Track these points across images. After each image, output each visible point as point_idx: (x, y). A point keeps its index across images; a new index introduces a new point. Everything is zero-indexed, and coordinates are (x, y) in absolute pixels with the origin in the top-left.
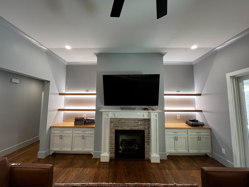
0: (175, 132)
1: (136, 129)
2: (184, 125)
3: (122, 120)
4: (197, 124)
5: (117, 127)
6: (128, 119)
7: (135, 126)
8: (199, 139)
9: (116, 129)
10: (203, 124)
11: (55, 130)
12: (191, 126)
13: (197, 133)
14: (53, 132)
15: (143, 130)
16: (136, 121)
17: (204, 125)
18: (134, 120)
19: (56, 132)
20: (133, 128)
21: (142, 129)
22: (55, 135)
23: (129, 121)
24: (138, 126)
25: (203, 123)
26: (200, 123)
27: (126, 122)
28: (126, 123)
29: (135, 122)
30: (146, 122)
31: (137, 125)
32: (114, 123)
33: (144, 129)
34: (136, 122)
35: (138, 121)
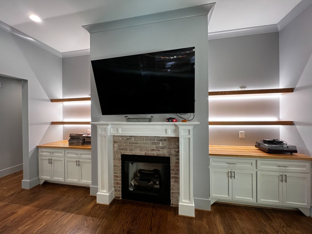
0: (228, 163)
1: (155, 155)
2: (252, 150)
3: (131, 139)
4: (281, 148)
5: (123, 149)
6: (142, 136)
7: (153, 150)
8: (283, 178)
9: (123, 153)
10: (294, 149)
11: (43, 152)
12: (267, 153)
13: (279, 166)
14: (41, 153)
15: (167, 156)
16: (156, 141)
17: (296, 151)
18: (151, 139)
19: (44, 154)
20: (150, 153)
21: (165, 155)
22: (43, 158)
23: (143, 140)
24: (159, 150)
25: (295, 147)
26: (288, 147)
27: (139, 142)
28: (137, 143)
29: (152, 143)
30: (173, 144)
31: (157, 148)
32: (119, 144)
33: (169, 155)
34: (155, 143)
35: (158, 142)
